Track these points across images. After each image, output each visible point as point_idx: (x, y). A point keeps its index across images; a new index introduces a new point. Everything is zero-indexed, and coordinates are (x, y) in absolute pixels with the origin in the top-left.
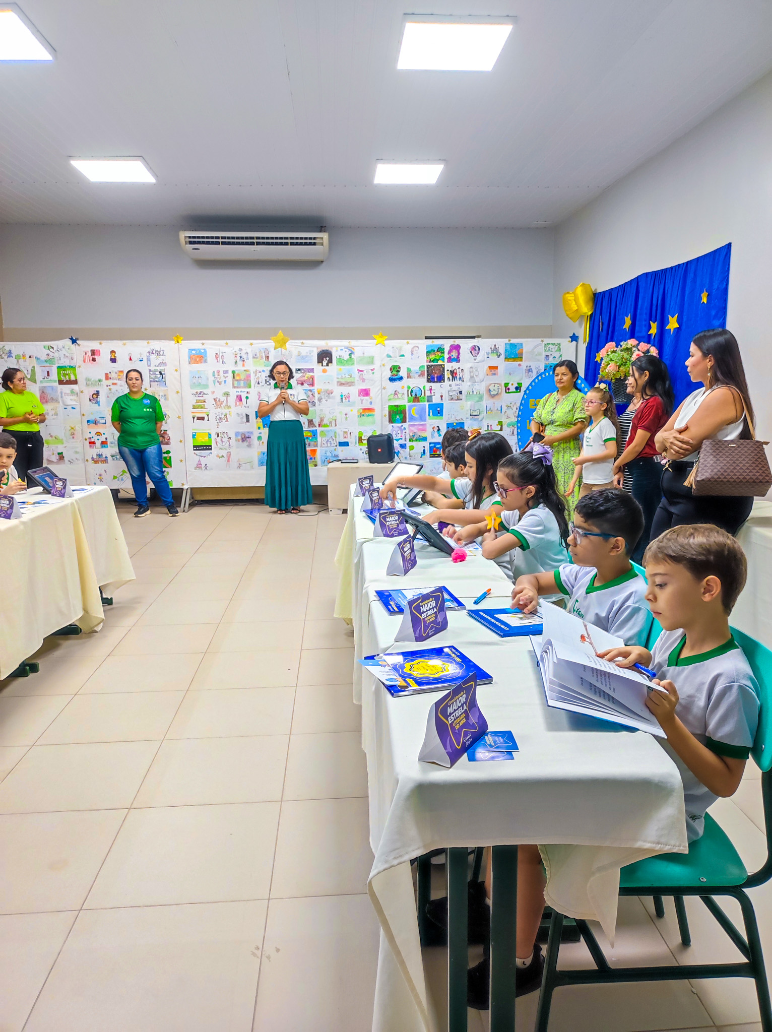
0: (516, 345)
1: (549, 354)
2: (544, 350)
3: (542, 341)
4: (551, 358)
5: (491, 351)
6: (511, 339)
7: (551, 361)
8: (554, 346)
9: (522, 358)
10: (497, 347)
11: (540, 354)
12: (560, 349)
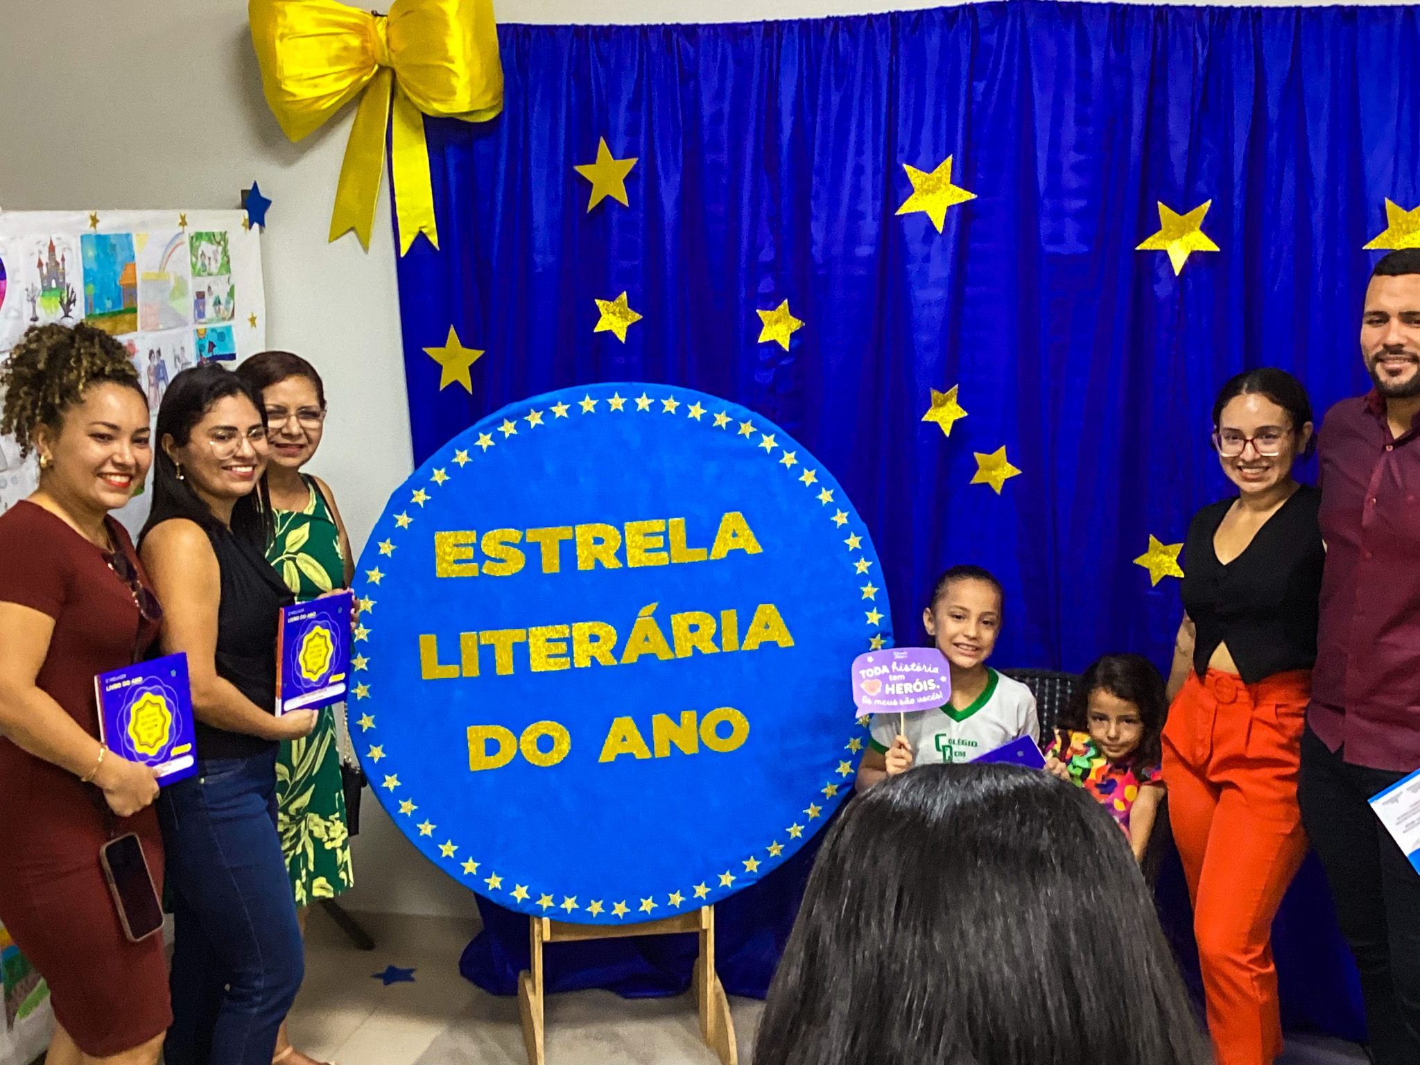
0: (113, 247)
1: (202, 284)
2: (190, 268)
3: (183, 223)
4: (209, 310)
5: (43, 278)
6: (100, 215)
7: (211, 321)
8: (214, 247)
9: (135, 311)
10: (59, 259)
11: (181, 289)
12: (228, 262)
